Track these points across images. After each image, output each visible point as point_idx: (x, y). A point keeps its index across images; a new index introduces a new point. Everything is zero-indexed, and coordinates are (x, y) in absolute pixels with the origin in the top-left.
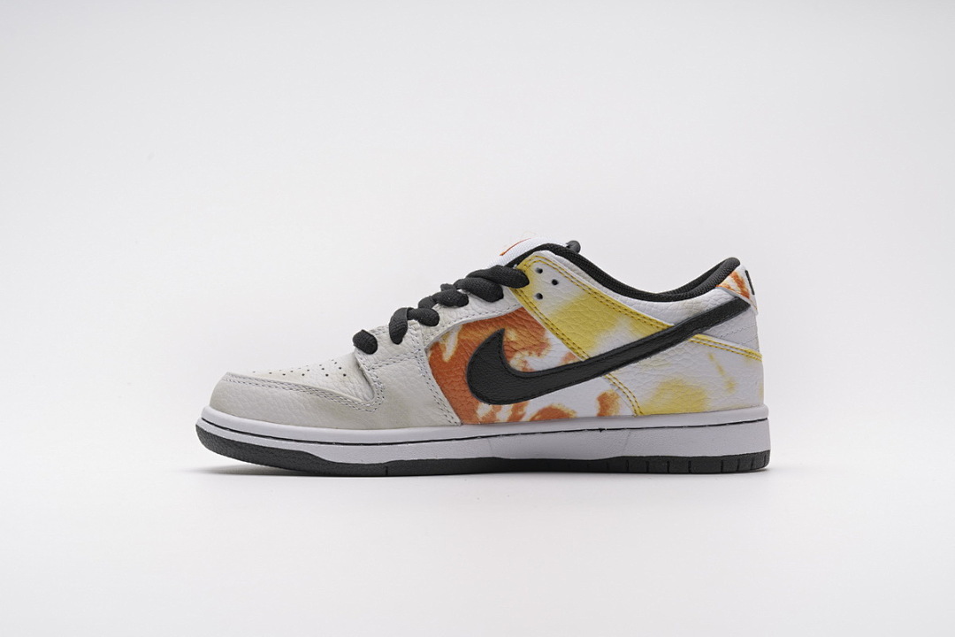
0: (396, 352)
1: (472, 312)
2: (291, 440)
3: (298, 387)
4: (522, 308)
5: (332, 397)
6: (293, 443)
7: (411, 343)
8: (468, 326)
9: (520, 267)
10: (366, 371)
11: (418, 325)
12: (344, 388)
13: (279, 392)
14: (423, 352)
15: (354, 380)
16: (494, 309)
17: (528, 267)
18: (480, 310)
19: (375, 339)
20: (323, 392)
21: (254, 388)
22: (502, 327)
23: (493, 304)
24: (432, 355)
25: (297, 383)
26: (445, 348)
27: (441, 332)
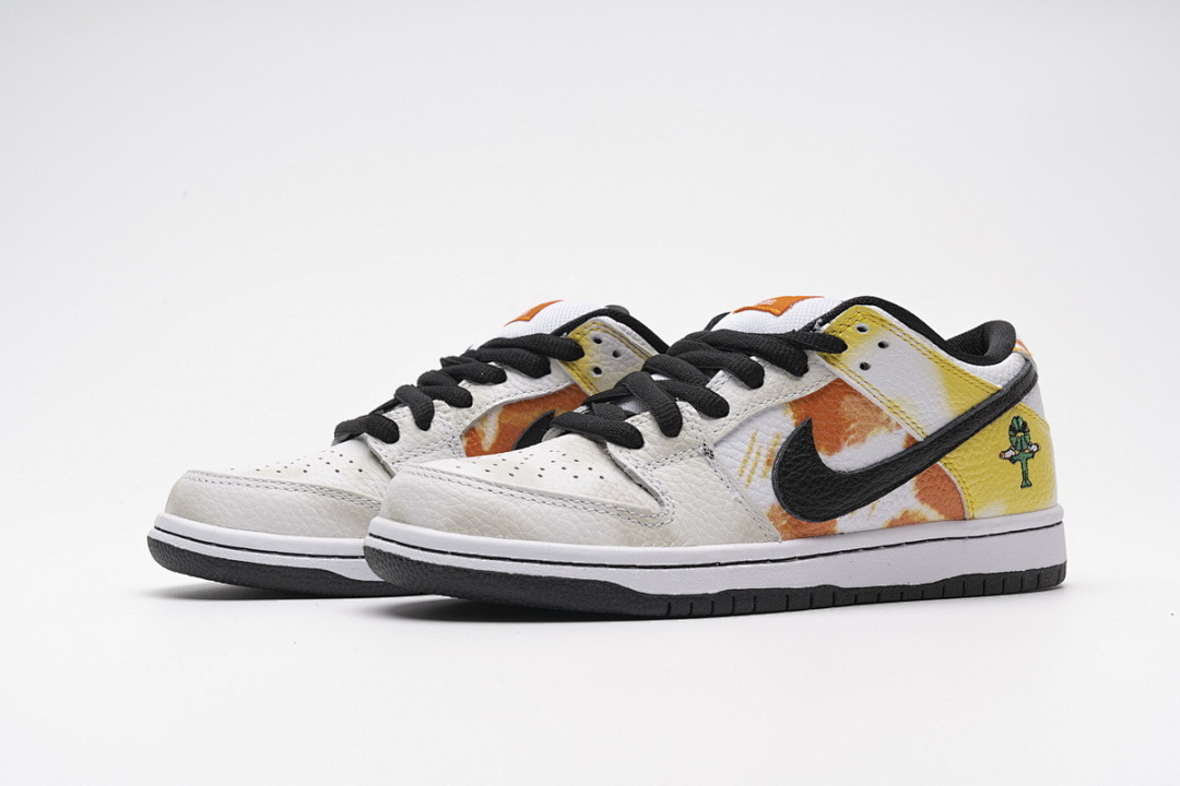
0: (425, 440)
1: (514, 390)
2: (304, 555)
3: (305, 488)
4: (576, 385)
5: (352, 498)
6: (307, 558)
7: (442, 429)
8: (509, 407)
9: (571, 335)
10: (390, 465)
11: (447, 407)
12: (363, 487)
13: (280, 494)
14: (458, 438)
15: (375, 476)
16: (540, 386)
17: (582, 336)
18: (524, 387)
19: (395, 424)
20: (340, 492)
21: (245, 490)
22: (551, 408)
23: (538, 381)
24: (469, 443)
25: (302, 482)
26: (484, 434)
27: (478, 414)
